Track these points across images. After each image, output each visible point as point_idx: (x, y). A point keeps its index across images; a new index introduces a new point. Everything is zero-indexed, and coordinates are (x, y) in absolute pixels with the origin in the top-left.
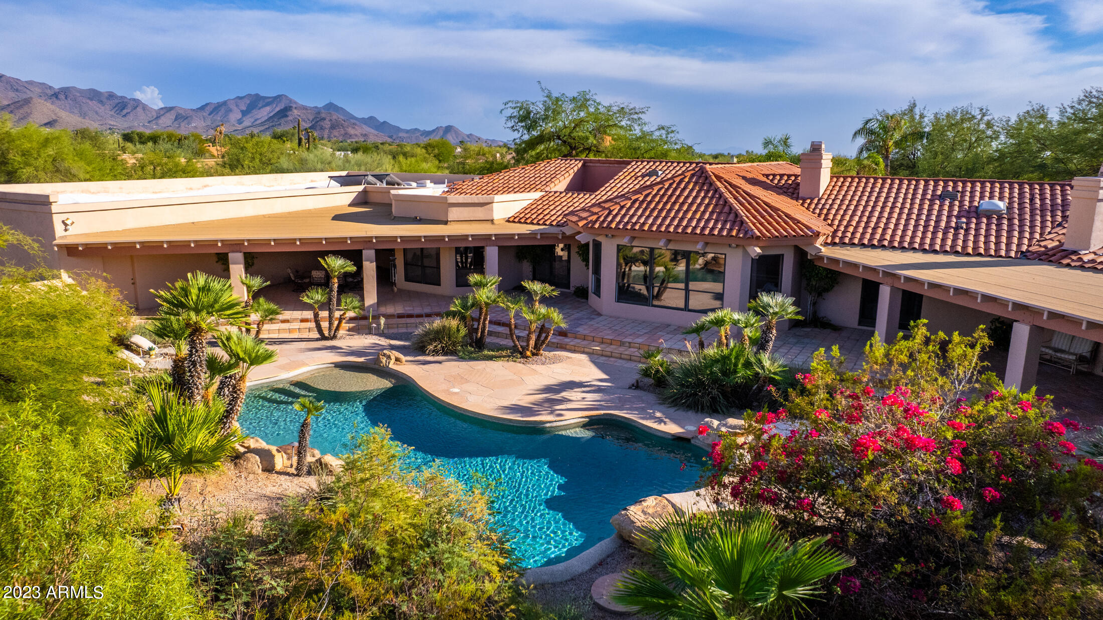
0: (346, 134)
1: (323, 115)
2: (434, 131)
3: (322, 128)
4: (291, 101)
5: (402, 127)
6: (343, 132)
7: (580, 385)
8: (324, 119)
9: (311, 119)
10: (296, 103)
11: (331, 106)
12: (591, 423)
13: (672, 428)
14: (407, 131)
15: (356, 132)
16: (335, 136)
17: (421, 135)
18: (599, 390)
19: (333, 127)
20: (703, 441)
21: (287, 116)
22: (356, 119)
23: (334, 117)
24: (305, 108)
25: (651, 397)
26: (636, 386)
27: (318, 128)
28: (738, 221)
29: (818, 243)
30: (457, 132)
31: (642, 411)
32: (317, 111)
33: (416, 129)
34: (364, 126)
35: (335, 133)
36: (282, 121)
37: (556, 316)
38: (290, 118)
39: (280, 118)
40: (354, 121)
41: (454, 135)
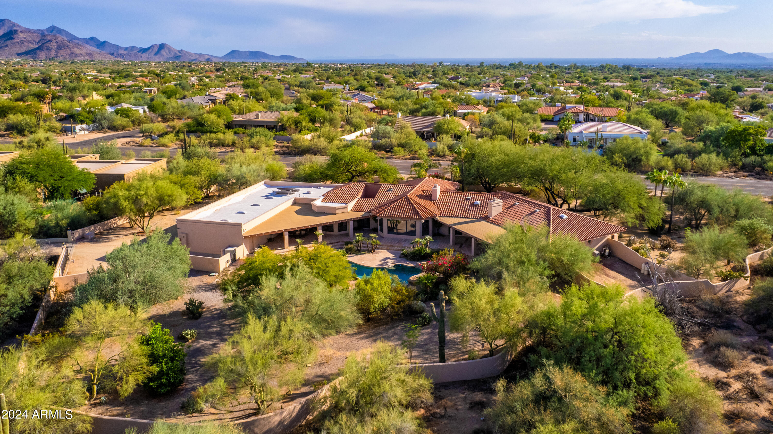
0: (72, 53)
1: (49, 38)
2: (149, 48)
3: (49, 49)
4: (14, 25)
5: (121, 45)
6: (69, 51)
7: (389, 258)
8: (50, 41)
9: (37, 41)
10: (19, 26)
11: (53, 29)
12: (394, 266)
13: (412, 265)
14: (126, 49)
15: (81, 52)
16: (62, 56)
17: (139, 52)
18: (393, 259)
19: (60, 48)
20: (417, 267)
21: (13, 39)
22: (78, 39)
23: (60, 39)
24: (28, 31)
25: (405, 259)
26: (400, 257)
27: (45, 48)
28: (418, 214)
29: (437, 217)
30: (170, 49)
31: (404, 262)
32: (42, 34)
33: (133, 47)
34: (87, 46)
35: (62, 52)
36: (9, 42)
37: (378, 242)
38: (17, 40)
39: (6, 40)
40: (77, 41)
41: (167, 51)
